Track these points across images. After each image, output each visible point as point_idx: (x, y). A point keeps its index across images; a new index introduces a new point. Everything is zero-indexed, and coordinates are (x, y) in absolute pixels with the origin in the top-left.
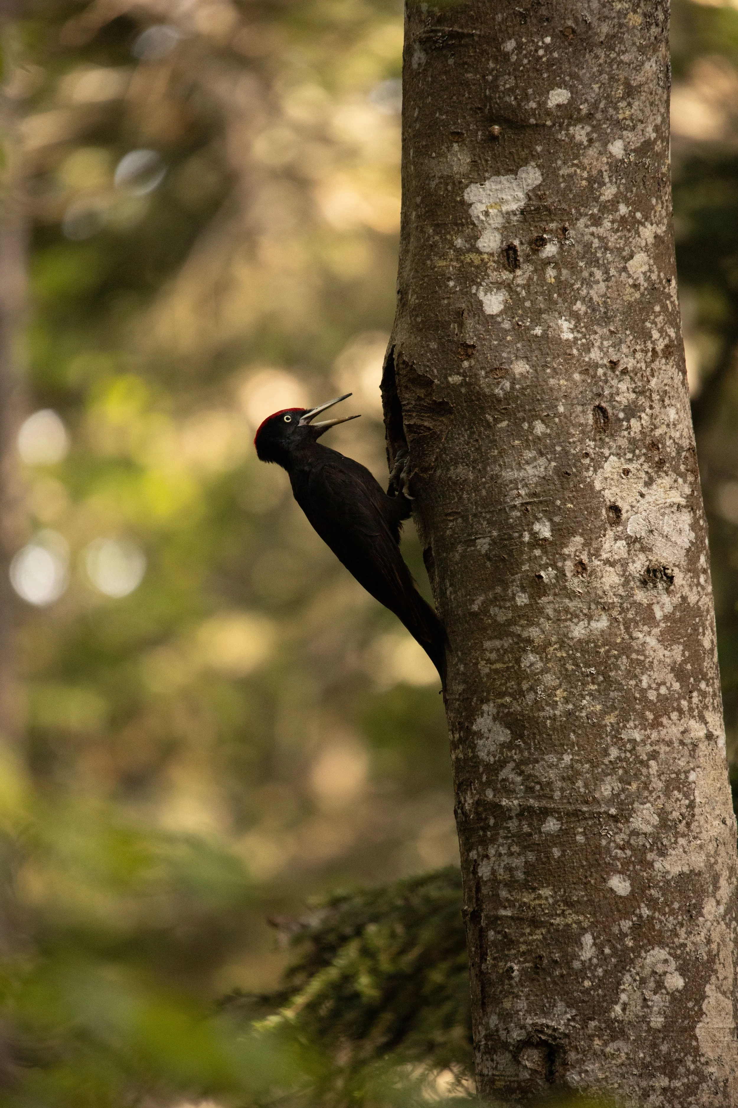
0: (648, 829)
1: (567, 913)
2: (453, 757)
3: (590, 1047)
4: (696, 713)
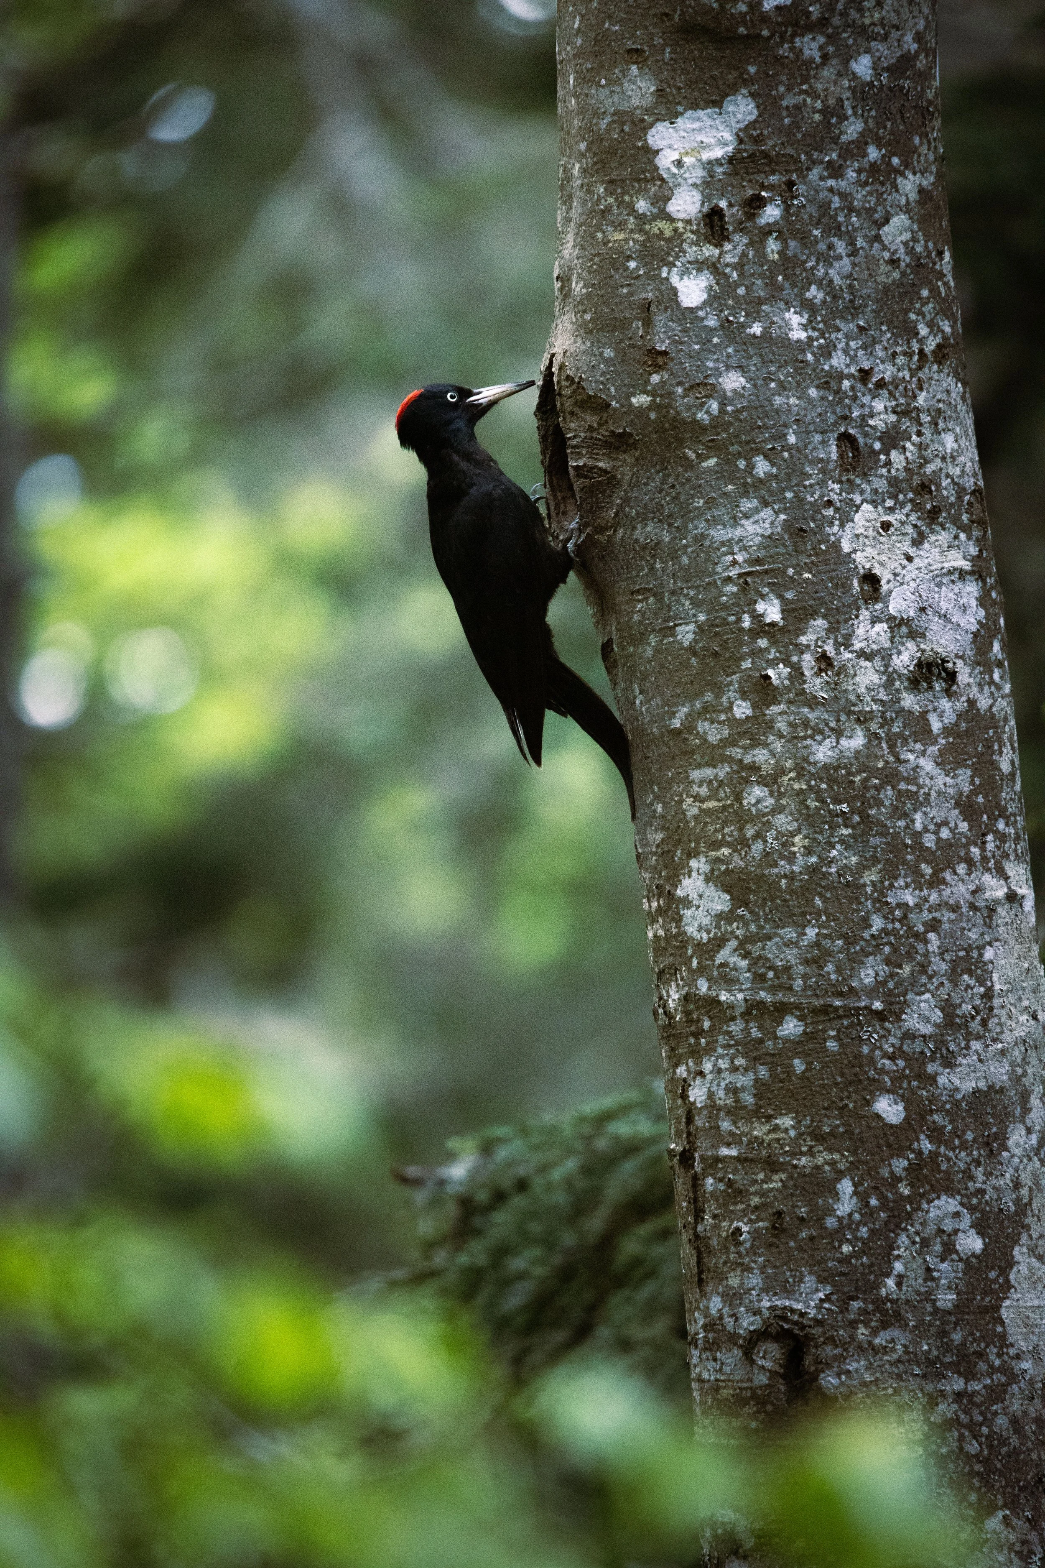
0: (926, 1029)
1: (815, 1150)
2: (650, 934)
3: (853, 1338)
4: (991, 864)
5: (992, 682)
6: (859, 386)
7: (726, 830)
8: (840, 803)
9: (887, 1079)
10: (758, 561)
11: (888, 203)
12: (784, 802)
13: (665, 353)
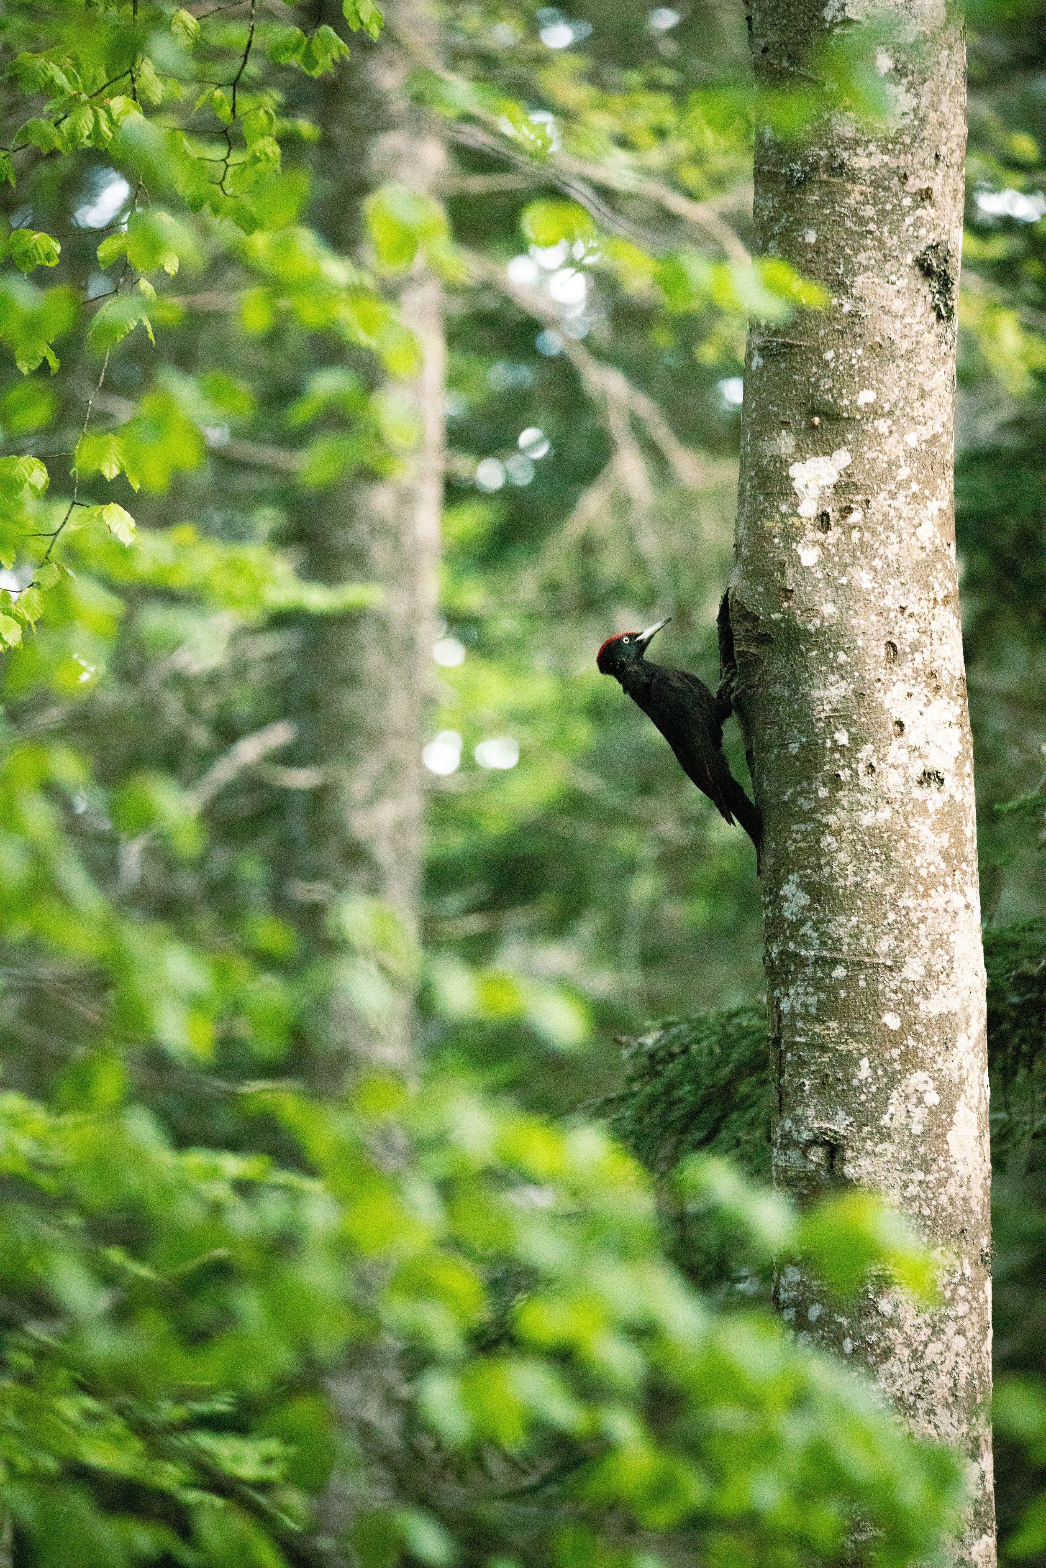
0: (916, 978)
1: (849, 1041)
2: (764, 915)
3: (863, 1147)
4: (957, 888)
5: (964, 786)
6: (899, 615)
7: (810, 860)
8: (875, 848)
9: (892, 1004)
10: (836, 710)
11: (921, 515)
12: (843, 845)
13: (792, 591)
